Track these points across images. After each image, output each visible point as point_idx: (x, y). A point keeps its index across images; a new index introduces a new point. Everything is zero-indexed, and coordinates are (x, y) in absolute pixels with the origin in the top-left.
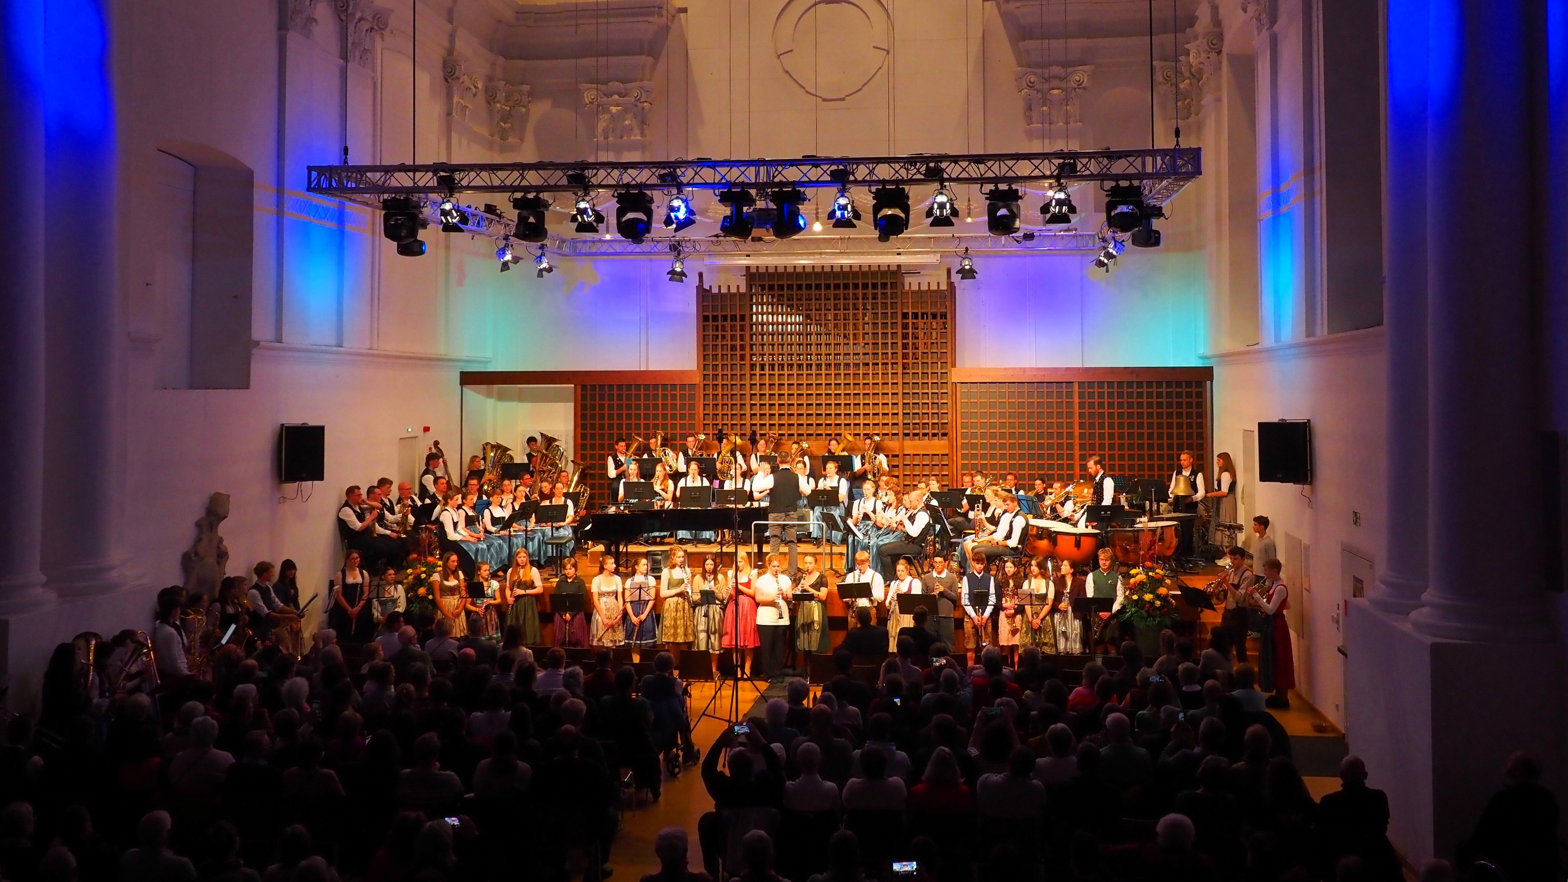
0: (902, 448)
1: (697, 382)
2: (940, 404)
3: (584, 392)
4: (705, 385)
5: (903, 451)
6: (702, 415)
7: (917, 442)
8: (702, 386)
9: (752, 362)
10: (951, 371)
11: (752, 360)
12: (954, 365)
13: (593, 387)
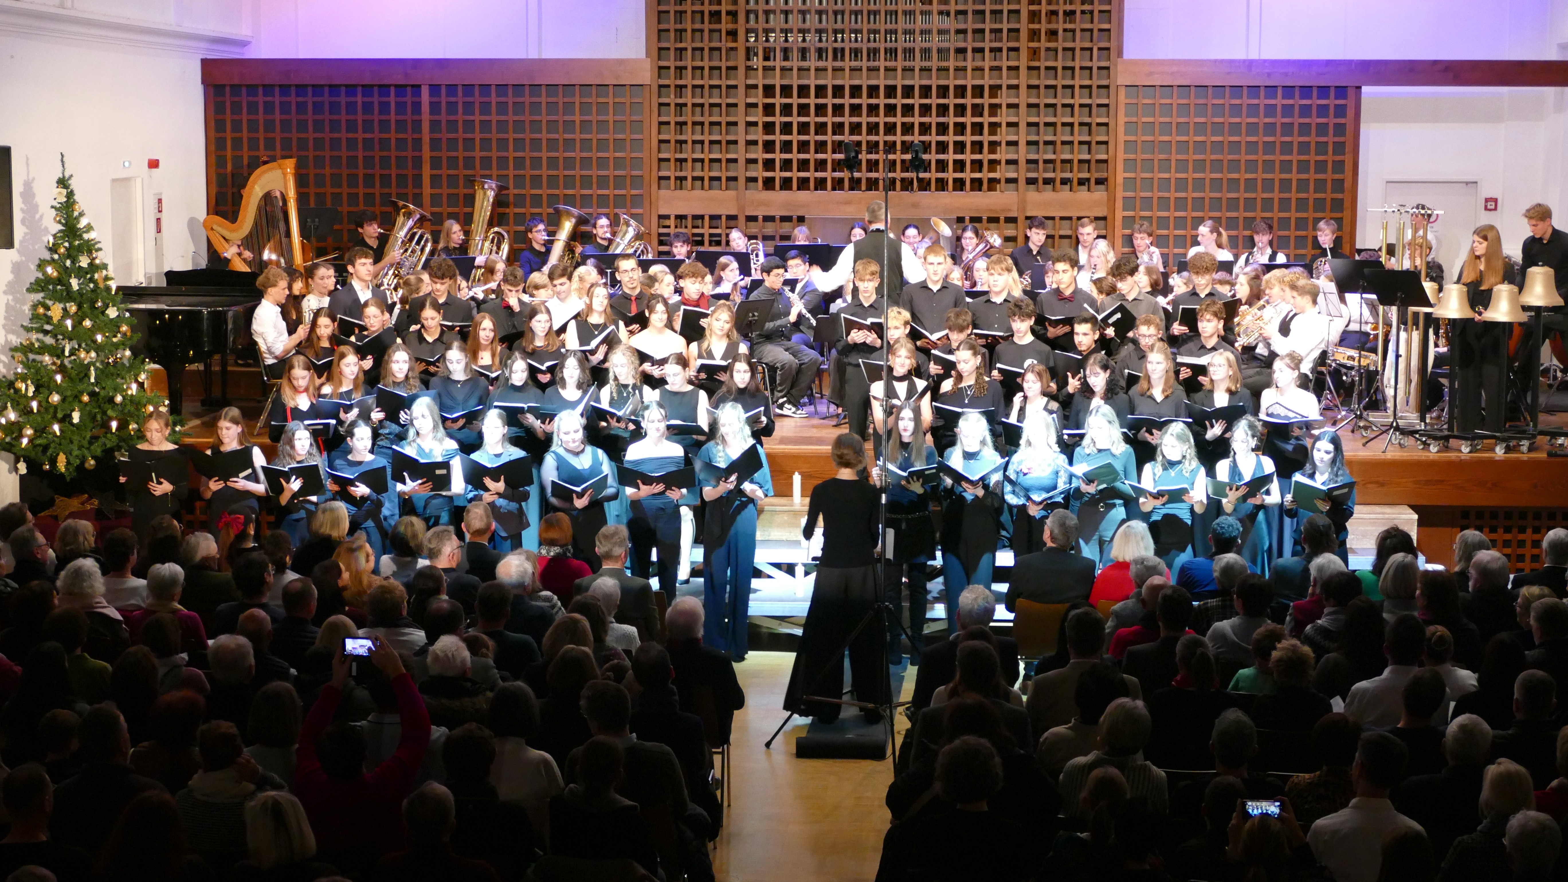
0: (1022, 204)
1: (648, 81)
2: (1094, 125)
3: (435, 99)
4: (660, 86)
5: (1024, 210)
6: (655, 143)
7: (1048, 194)
8: (655, 89)
9: (748, 44)
10: (1116, 65)
11: (747, 41)
12: (1120, 54)
13: (452, 89)
